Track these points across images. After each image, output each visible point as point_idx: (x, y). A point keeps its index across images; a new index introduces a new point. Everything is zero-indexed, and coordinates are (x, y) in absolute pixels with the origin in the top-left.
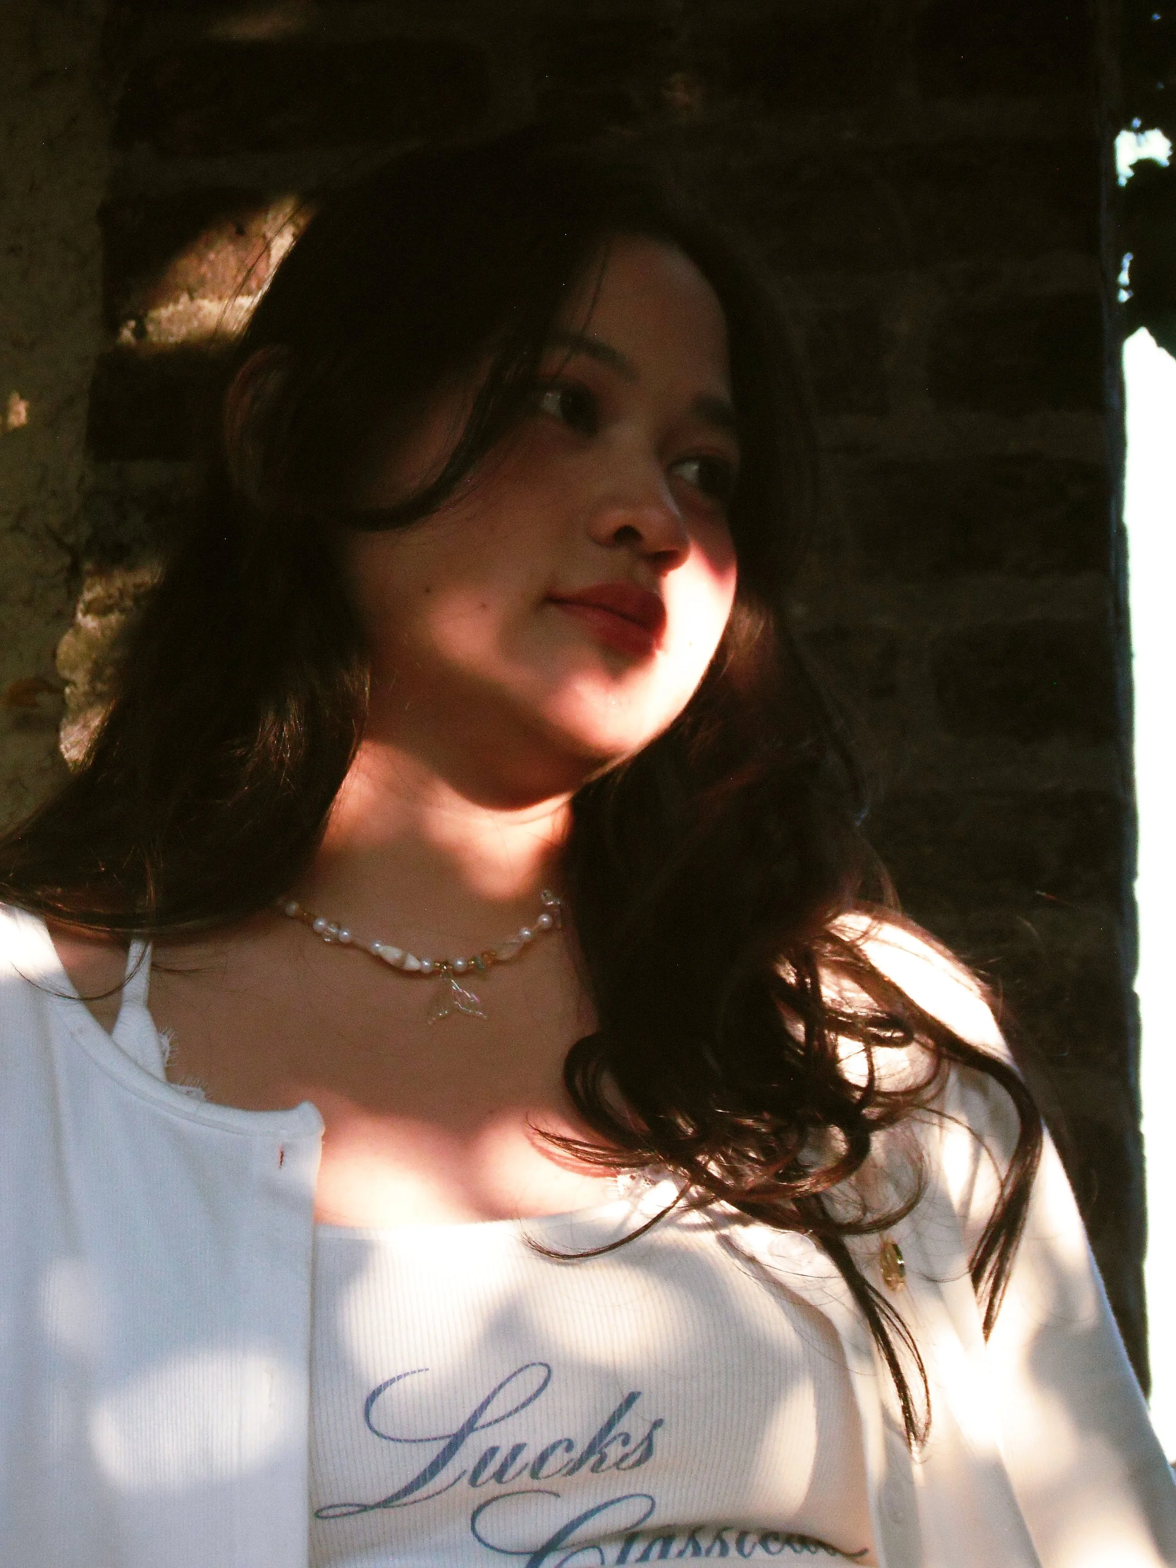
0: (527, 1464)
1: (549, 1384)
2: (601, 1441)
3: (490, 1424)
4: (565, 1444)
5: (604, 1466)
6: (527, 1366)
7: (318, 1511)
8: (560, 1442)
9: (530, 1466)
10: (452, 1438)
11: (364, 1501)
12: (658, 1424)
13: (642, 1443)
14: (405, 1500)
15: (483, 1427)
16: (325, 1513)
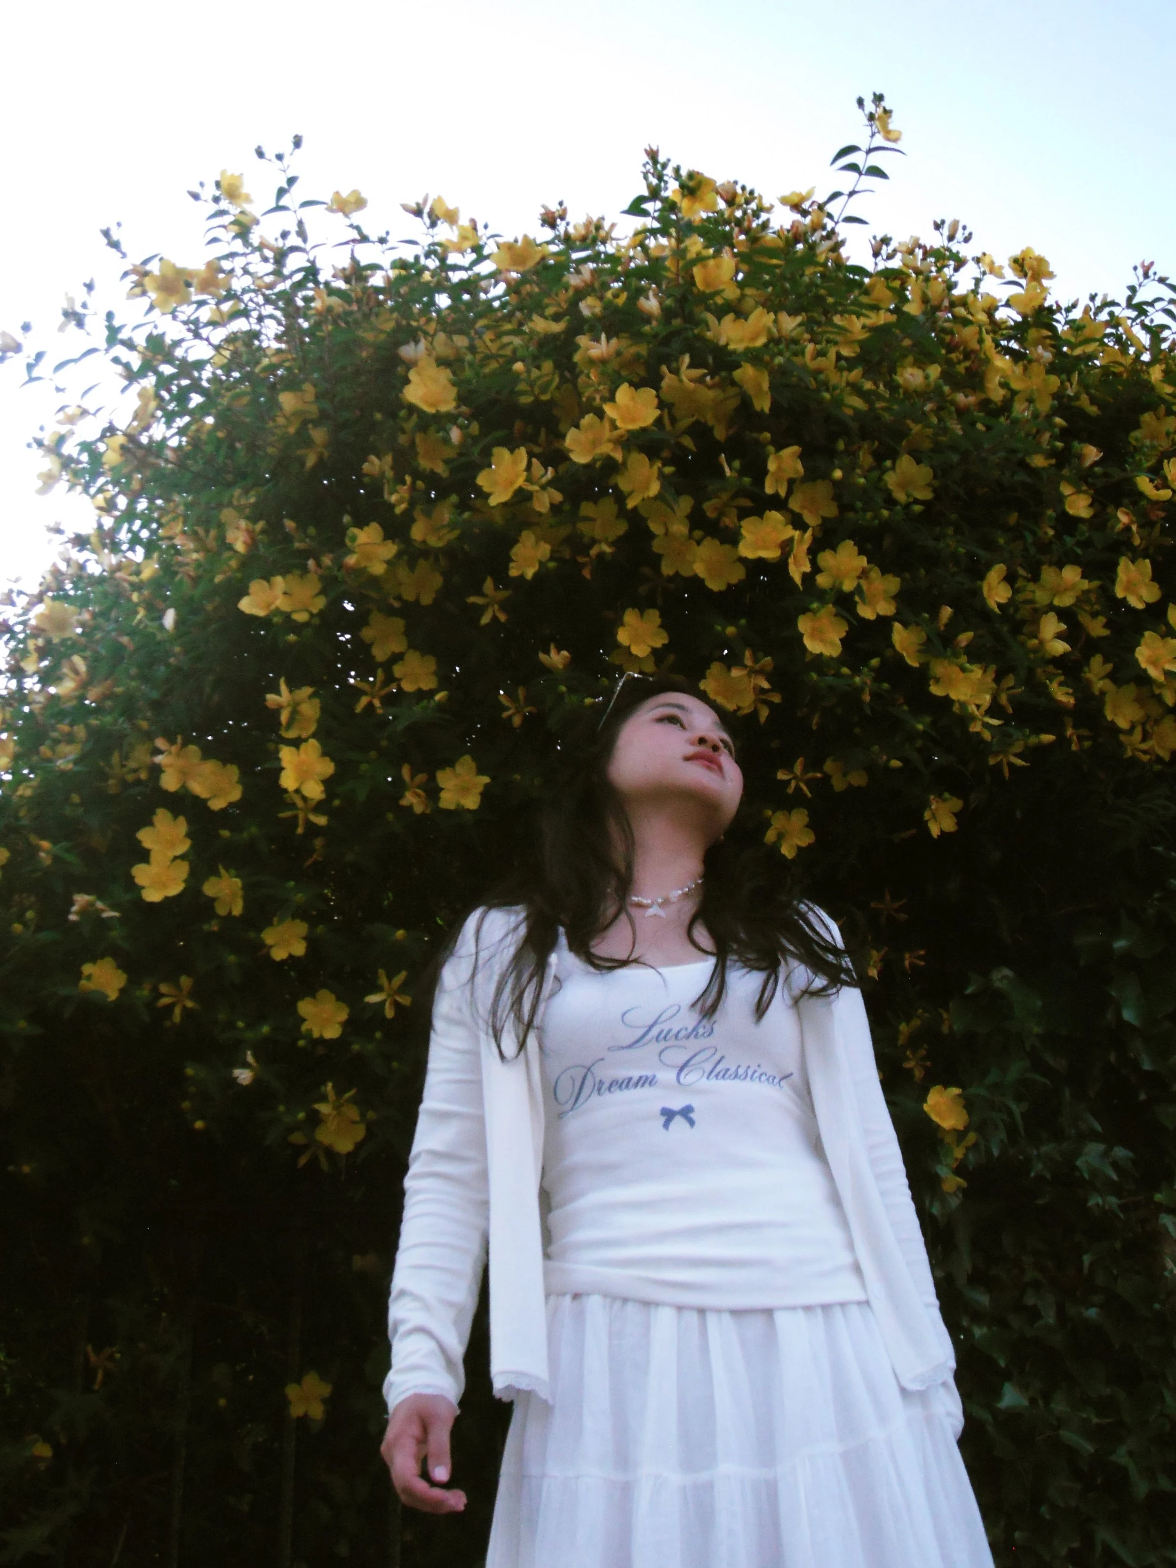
1: (680, 1010)
2: (697, 1027)
4: (685, 1028)
5: (698, 1036)
6: (673, 1005)
9: (674, 1036)
10: (650, 1026)
11: (623, 1045)
14: (637, 1045)
15: (660, 1023)
16: (611, 1048)
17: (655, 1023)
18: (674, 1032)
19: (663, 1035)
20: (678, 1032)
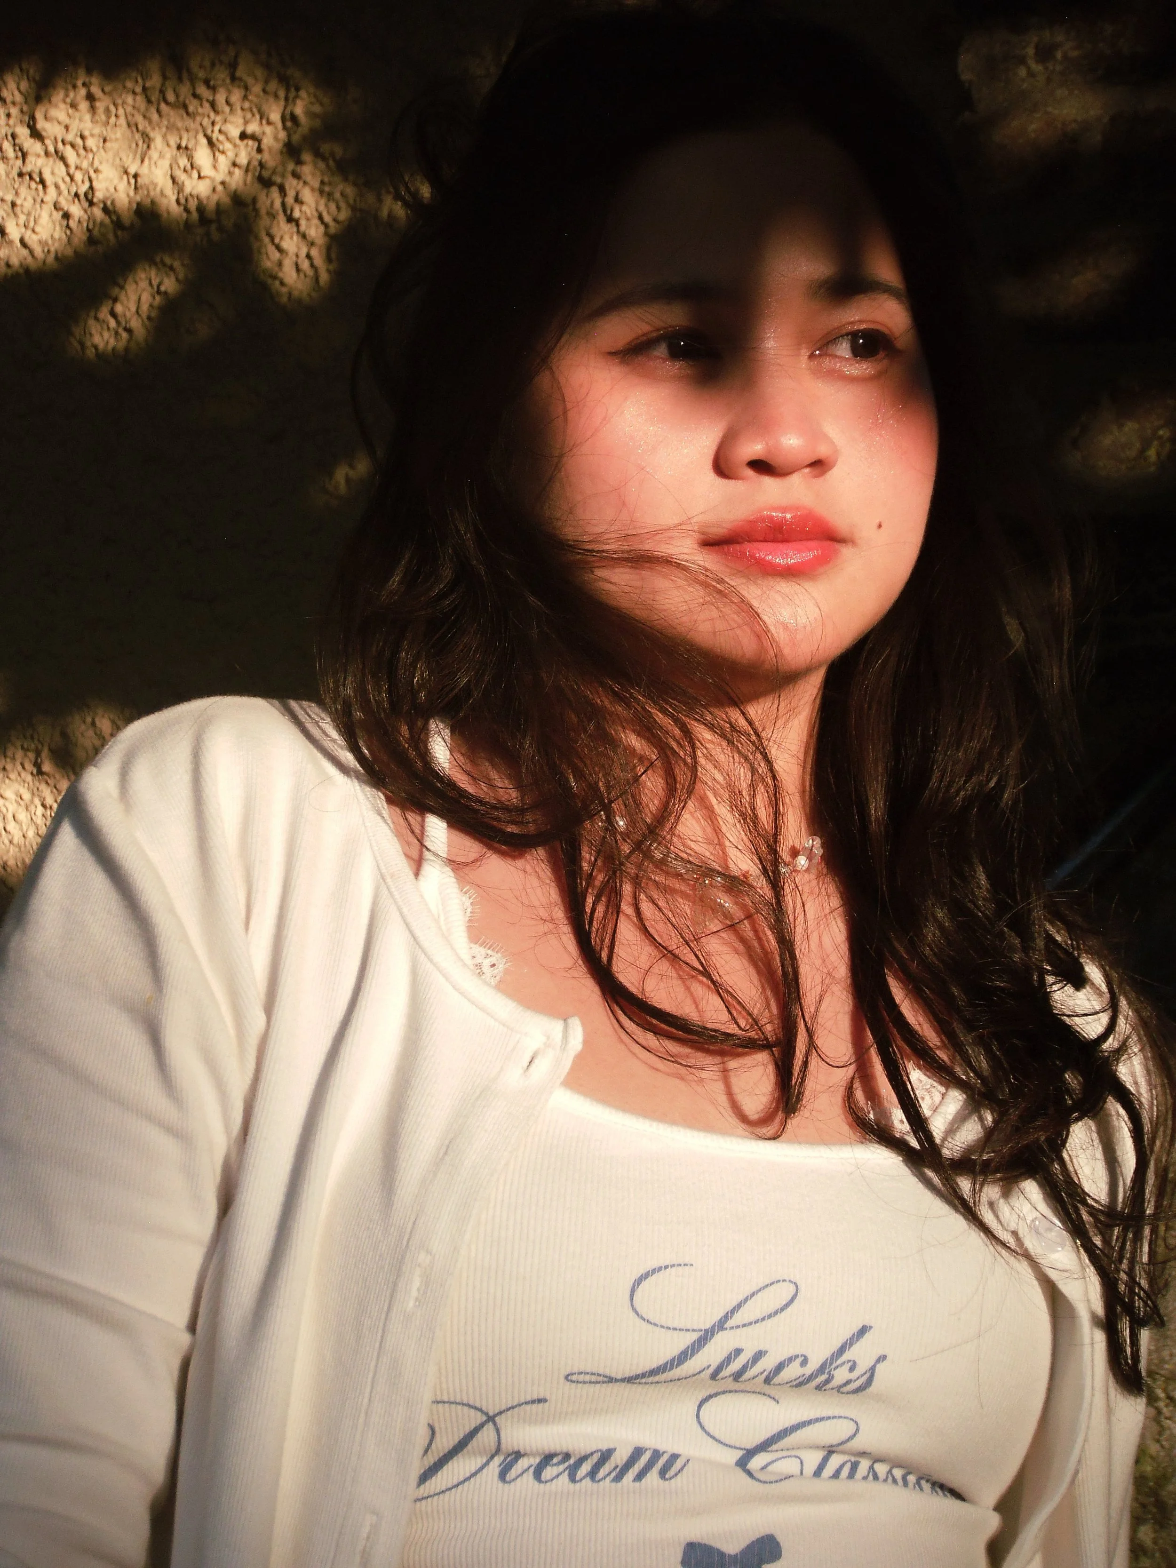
0: (764, 1371)
1: (796, 1301)
2: (831, 1364)
3: (738, 1327)
4: (800, 1359)
5: (828, 1386)
6: (778, 1281)
7: (568, 1375)
8: (797, 1357)
9: (766, 1374)
10: (702, 1333)
11: (613, 1375)
12: (882, 1358)
13: (865, 1373)
14: (650, 1379)
15: (732, 1328)
16: (574, 1378)
17: (721, 1325)
18: (767, 1364)
19: (736, 1366)
20: (780, 1368)
